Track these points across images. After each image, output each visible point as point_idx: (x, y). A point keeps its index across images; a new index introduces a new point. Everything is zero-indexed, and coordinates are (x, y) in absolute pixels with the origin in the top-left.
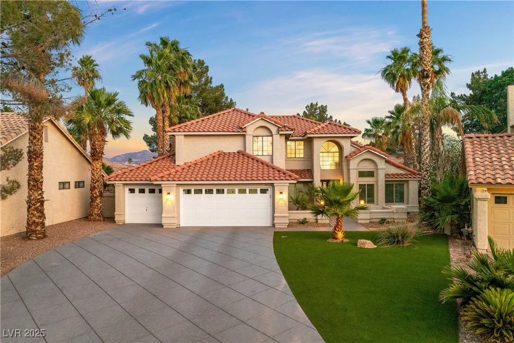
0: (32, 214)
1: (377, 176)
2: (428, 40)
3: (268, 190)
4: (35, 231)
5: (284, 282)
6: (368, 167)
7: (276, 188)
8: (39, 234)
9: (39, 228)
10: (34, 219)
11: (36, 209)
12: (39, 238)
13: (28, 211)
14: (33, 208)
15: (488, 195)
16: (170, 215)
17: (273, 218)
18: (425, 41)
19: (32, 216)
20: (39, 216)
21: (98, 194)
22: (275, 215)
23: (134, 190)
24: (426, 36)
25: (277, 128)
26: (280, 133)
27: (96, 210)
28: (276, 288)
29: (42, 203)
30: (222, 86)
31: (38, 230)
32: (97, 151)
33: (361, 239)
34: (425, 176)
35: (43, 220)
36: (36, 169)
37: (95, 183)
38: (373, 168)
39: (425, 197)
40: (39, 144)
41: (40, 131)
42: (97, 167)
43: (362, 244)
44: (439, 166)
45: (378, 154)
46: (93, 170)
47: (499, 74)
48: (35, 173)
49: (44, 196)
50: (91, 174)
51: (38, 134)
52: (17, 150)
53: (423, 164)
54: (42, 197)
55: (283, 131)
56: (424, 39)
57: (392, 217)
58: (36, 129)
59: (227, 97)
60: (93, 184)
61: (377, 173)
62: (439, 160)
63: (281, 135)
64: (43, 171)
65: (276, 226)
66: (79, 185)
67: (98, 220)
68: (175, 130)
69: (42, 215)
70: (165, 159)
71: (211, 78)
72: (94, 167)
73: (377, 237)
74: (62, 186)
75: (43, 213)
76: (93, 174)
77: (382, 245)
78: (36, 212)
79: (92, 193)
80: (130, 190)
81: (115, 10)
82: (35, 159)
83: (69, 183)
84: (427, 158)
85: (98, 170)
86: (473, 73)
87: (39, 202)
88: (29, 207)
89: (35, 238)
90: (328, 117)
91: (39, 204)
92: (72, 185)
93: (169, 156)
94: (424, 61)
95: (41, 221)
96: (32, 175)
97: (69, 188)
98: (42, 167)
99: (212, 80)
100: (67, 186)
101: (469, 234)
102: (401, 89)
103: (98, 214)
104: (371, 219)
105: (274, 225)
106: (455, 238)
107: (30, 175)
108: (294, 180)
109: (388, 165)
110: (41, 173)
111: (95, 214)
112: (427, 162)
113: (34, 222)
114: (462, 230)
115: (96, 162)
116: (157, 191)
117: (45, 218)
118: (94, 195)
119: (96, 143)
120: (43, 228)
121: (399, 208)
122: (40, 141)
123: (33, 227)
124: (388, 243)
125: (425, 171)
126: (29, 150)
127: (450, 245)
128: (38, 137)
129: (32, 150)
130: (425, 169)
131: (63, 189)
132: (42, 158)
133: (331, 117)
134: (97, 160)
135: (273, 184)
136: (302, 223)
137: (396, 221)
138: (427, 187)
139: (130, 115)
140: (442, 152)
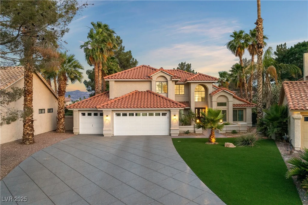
0: (27, 128)
1: (228, 105)
2: (261, 26)
3: (166, 114)
4: (28, 139)
5: (189, 168)
6: (223, 100)
7: (172, 112)
8: (31, 140)
9: (30, 137)
10: (27, 131)
11: (29, 126)
12: (30, 143)
13: (24, 127)
14: (27, 125)
15: (301, 116)
16: (108, 129)
17: (170, 130)
18: (259, 26)
19: (26, 130)
20: (31, 130)
21: (62, 116)
22: (171, 128)
23: (85, 114)
24: (260, 23)
25: (170, 77)
26: (172, 80)
27: (61, 126)
28: (185, 171)
29: (32, 121)
30: (130, 52)
31: (30, 138)
32: (61, 90)
33: (226, 142)
34: (260, 106)
35: (33, 132)
36: (29, 101)
37: (61, 110)
38: (225, 100)
39: (260, 118)
40: (31, 86)
41: (31, 78)
42: (62, 100)
43: (227, 145)
44: (268, 99)
45: (229, 92)
46: (60, 102)
47: (293, 46)
48: (28, 103)
49: (33, 117)
50: (58, 104)
51: (30, 80)
52: (20, 89)
53: (258, 99)
54: (33, 118)
55: (174, 78)
56: (259, 25)
57: (239, 129)
58: (29, 77)
59: (133, 58)
60: (59, 110)
61: (228, 103)
62: (268, 96)
63: (173, 81)
64: (33, 103)
65: (172, 135)
66: (50, 110)
67: (62, 132)
68: (109, 78)
69: (32, 130)
70: (103, 95)
71: (124, 47)
72: (60, 100)
73: (235, 141)
74: (40, 111)
75: (33, 128)
76: (59, 104)
77: (239, 146)
78: (29, 128)
79: (58, 116)
80: (82, 114)
81: (87, 5)
82: (28, 95)
83: (44, 109)
84: (261, 95)
85: (63, 102)
86: (277, 46)
87: (30, 121)
88: (25, 124)
89: (28, 143)
90: (192, 70)
91: (30, 123)
92: (46, 111)
93: (105, 94)
94: (259, 38)
95: (32, 133)
96: (26, 105)
97: (45, 113)
98: (32, 100)
99: (125, 48)
100: (43, 111)
101: (287, 139)
102: (239, 54)
103: (62, 128)
104: (226, 130)
105: (170, 135)
106: (279, 141)
107: (25, 105)
108: (182, 107)
109: (234, 99)
110: (32, 104)
111: (61, 128)
112: (261, 97)
113: (28, 133)
114: (283, 137)
115: (62, 97)
116: (99, 114)
117: (34, 131)
118: (60, 117)
119: (61, 85)
120: (33, 137)
121: (242, 124)
122: (31, 84)
123: (27, 137)
124: (242, 144)
125: (260, 102)
126: (25, 89)
127: (278, 145)
128: (30, 81)
129: (26, 89)
130: (259, 101)
131: (41, 113)
132: (32, 94)
133: (193, 71)
134: (62, 96)
135: (170, 110)
136: (187, 133)
137: (241, 131)
138: (261, 112)
139: (82, 69)
140: (270, 92)
